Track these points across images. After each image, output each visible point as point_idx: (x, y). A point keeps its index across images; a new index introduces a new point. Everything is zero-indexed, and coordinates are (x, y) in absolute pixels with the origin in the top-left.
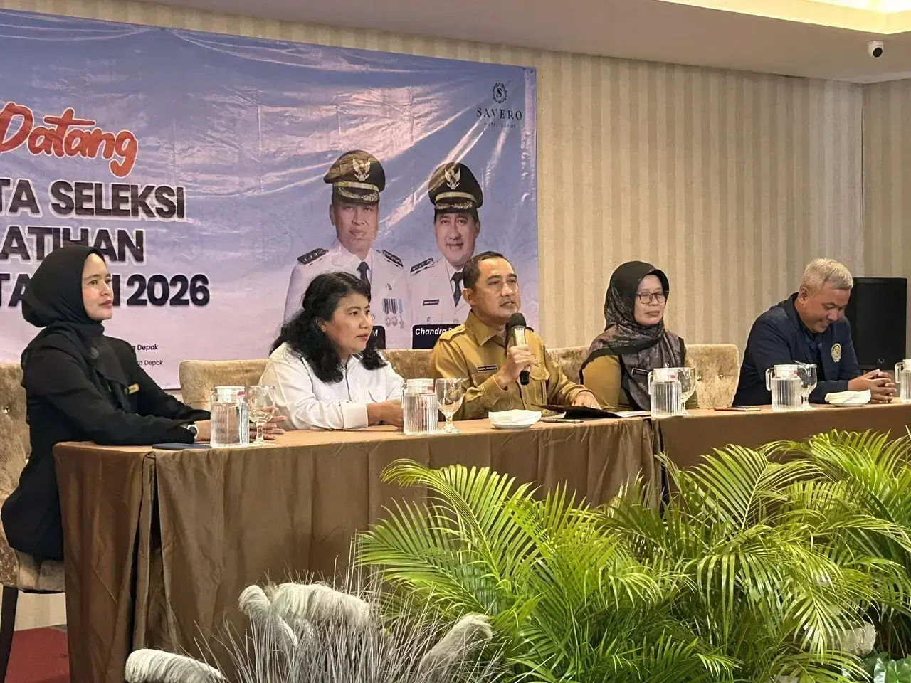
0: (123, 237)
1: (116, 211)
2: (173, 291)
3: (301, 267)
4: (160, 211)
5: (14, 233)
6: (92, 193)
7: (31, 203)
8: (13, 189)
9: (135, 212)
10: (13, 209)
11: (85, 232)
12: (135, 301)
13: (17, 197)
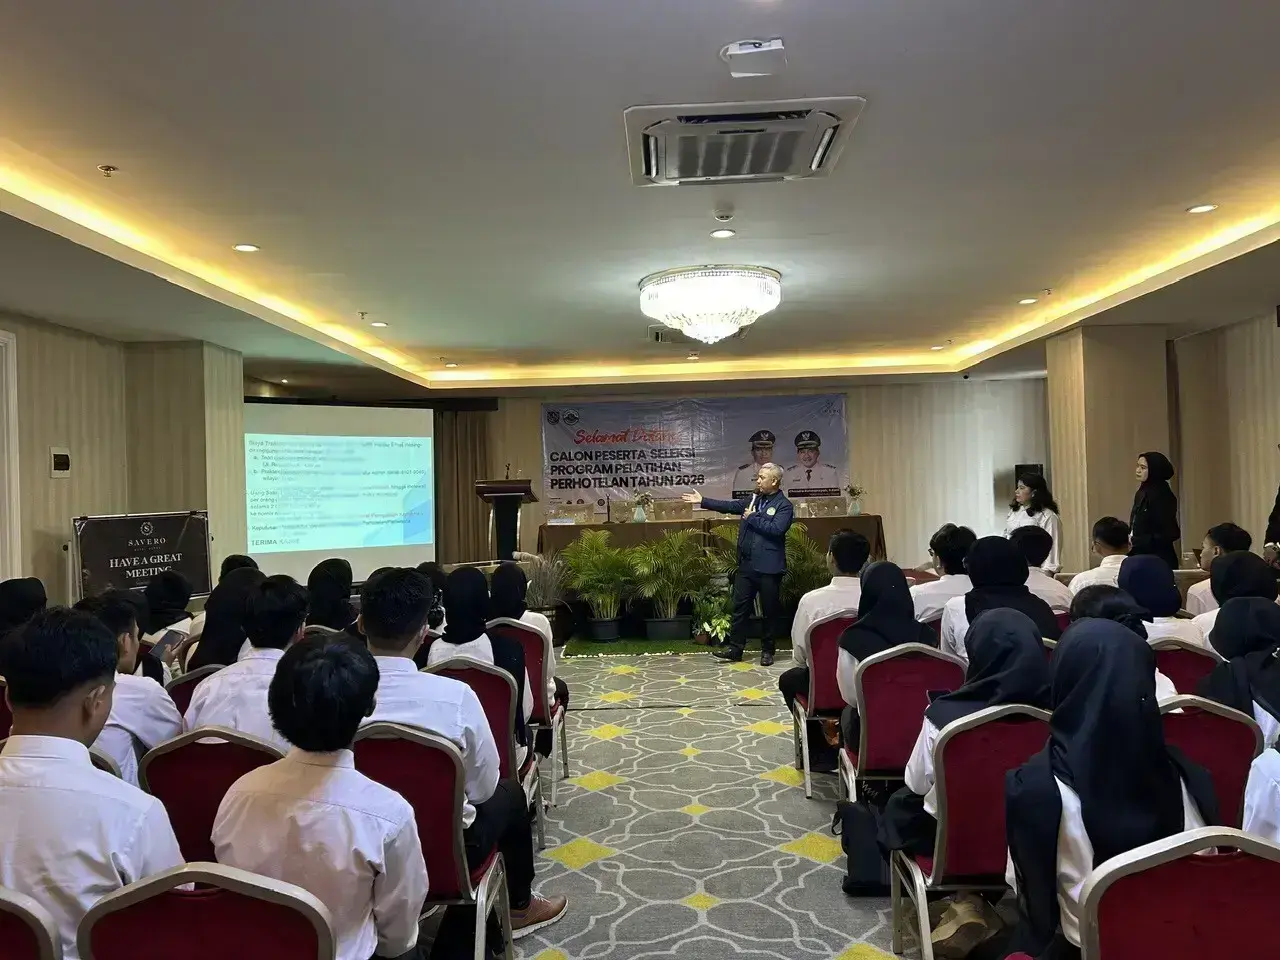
0: (674, 464)
1: (671, 457)
2: (692, 480)
3: (740, 471)
4: (686, 455)
5: (639, 465)
6: (663, 452)
7: (644, 456)
8: (638, 453)
9: (678, 456)
10: (638, 458)
11: (661, 464)
12: (678, 483)
13: (640, 455)
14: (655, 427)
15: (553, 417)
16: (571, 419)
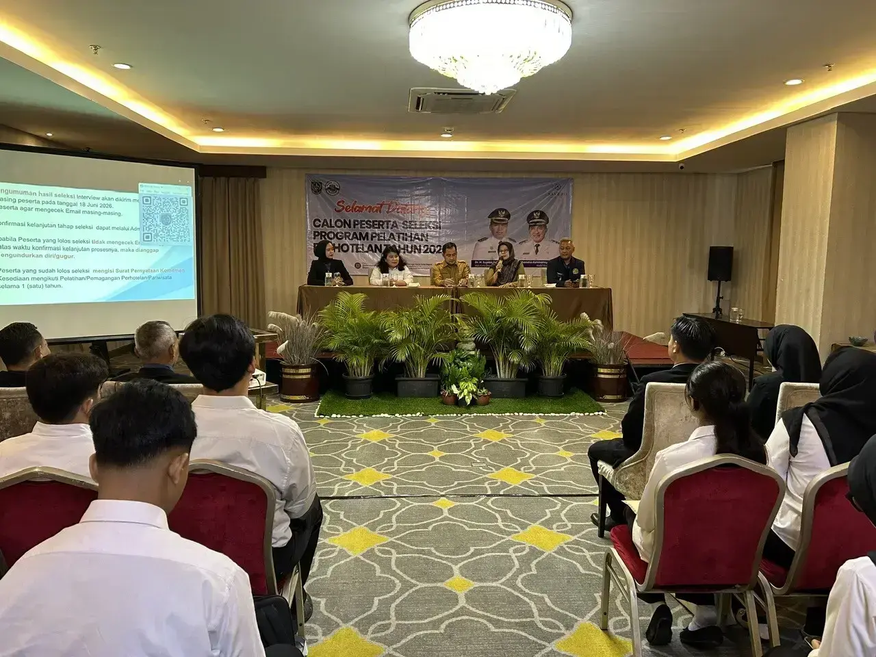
0: (422, 235)
1: (420, 228)
2: (437, 249)
3: (479, 243)
4: (433, 228)
5: (392, 234)
6: (414, 223)
7: (397, 226)
8: (392, 223)
9: (426, 228)
10: (392, 228)
11: (411, 234)
12: (425, 252)
13: (393, 225)
14: (407, 201)
15: (316, 188)
16: (333, 189)
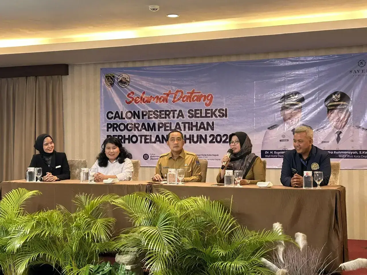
0: (208, 124)
1: (206, 117)
2: (223, 139)
3: (269, 131)
4: (219, 116)
5: (178, 124)
6: (199, 112)
7: (182, 116)
8: (177, 112)
9: (212, 117)
10: (178, 118)
11: (197, 123)
13: (179, 114)
15: (110, 80)
16: (124, 81)
